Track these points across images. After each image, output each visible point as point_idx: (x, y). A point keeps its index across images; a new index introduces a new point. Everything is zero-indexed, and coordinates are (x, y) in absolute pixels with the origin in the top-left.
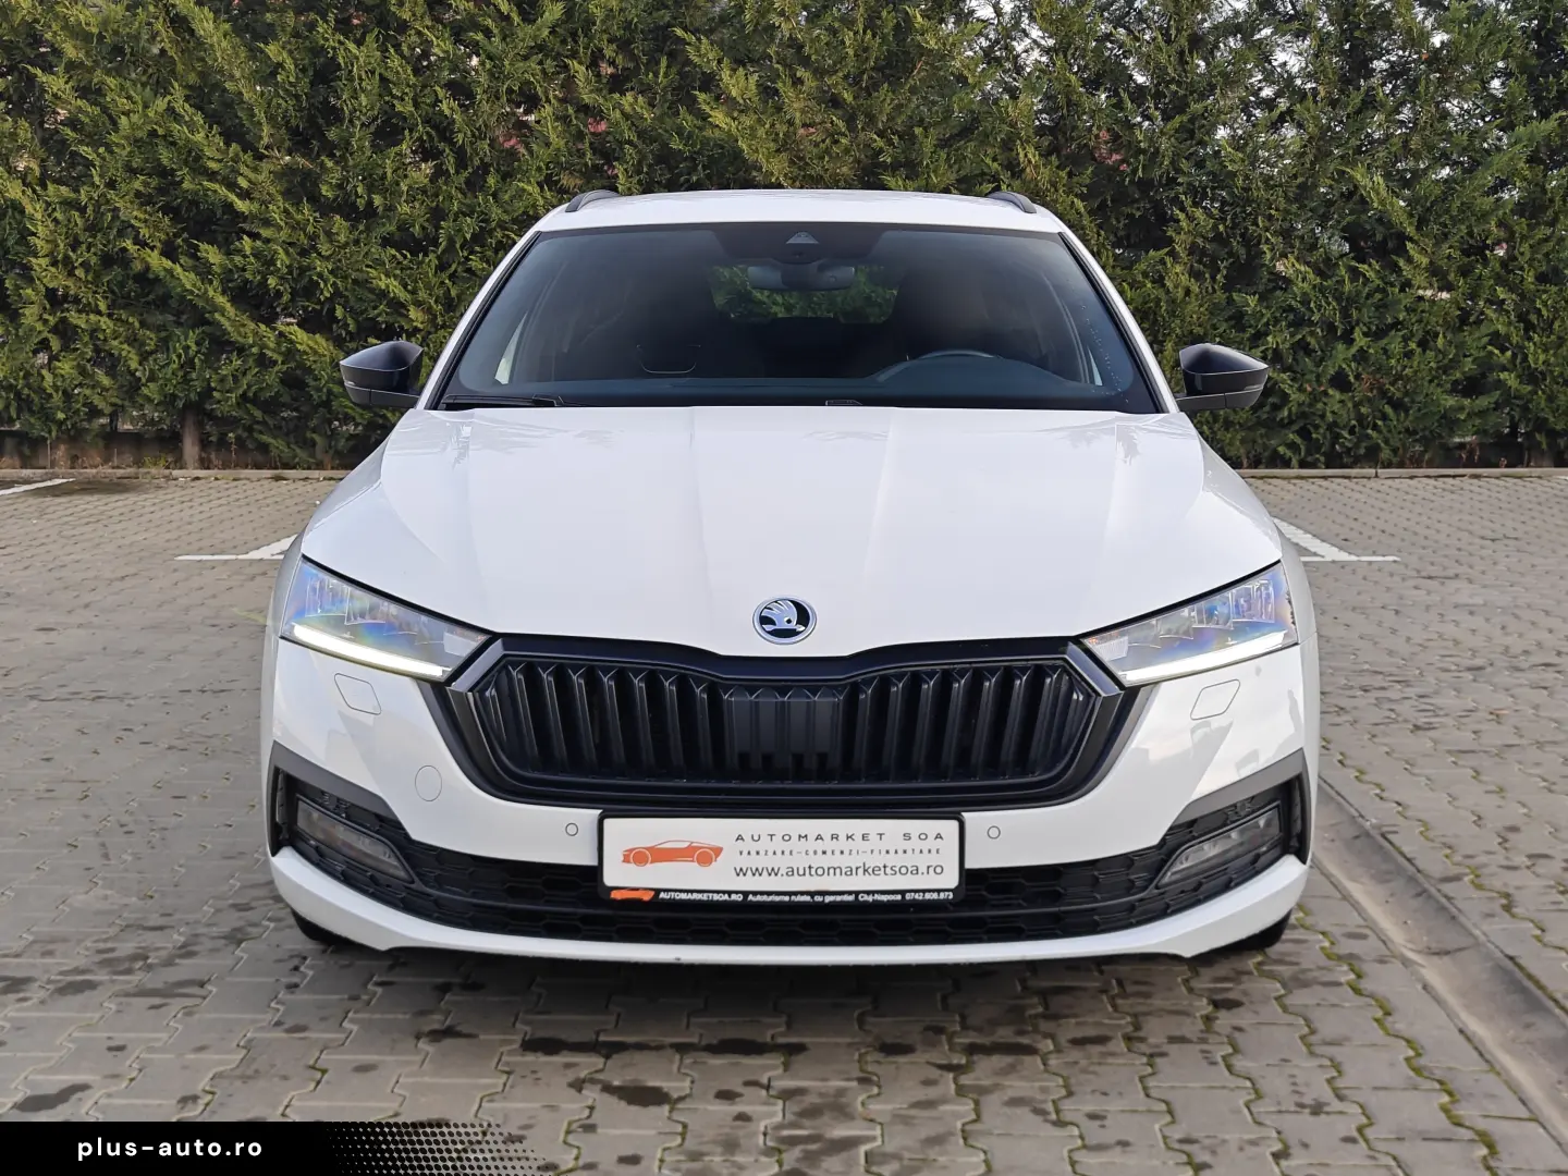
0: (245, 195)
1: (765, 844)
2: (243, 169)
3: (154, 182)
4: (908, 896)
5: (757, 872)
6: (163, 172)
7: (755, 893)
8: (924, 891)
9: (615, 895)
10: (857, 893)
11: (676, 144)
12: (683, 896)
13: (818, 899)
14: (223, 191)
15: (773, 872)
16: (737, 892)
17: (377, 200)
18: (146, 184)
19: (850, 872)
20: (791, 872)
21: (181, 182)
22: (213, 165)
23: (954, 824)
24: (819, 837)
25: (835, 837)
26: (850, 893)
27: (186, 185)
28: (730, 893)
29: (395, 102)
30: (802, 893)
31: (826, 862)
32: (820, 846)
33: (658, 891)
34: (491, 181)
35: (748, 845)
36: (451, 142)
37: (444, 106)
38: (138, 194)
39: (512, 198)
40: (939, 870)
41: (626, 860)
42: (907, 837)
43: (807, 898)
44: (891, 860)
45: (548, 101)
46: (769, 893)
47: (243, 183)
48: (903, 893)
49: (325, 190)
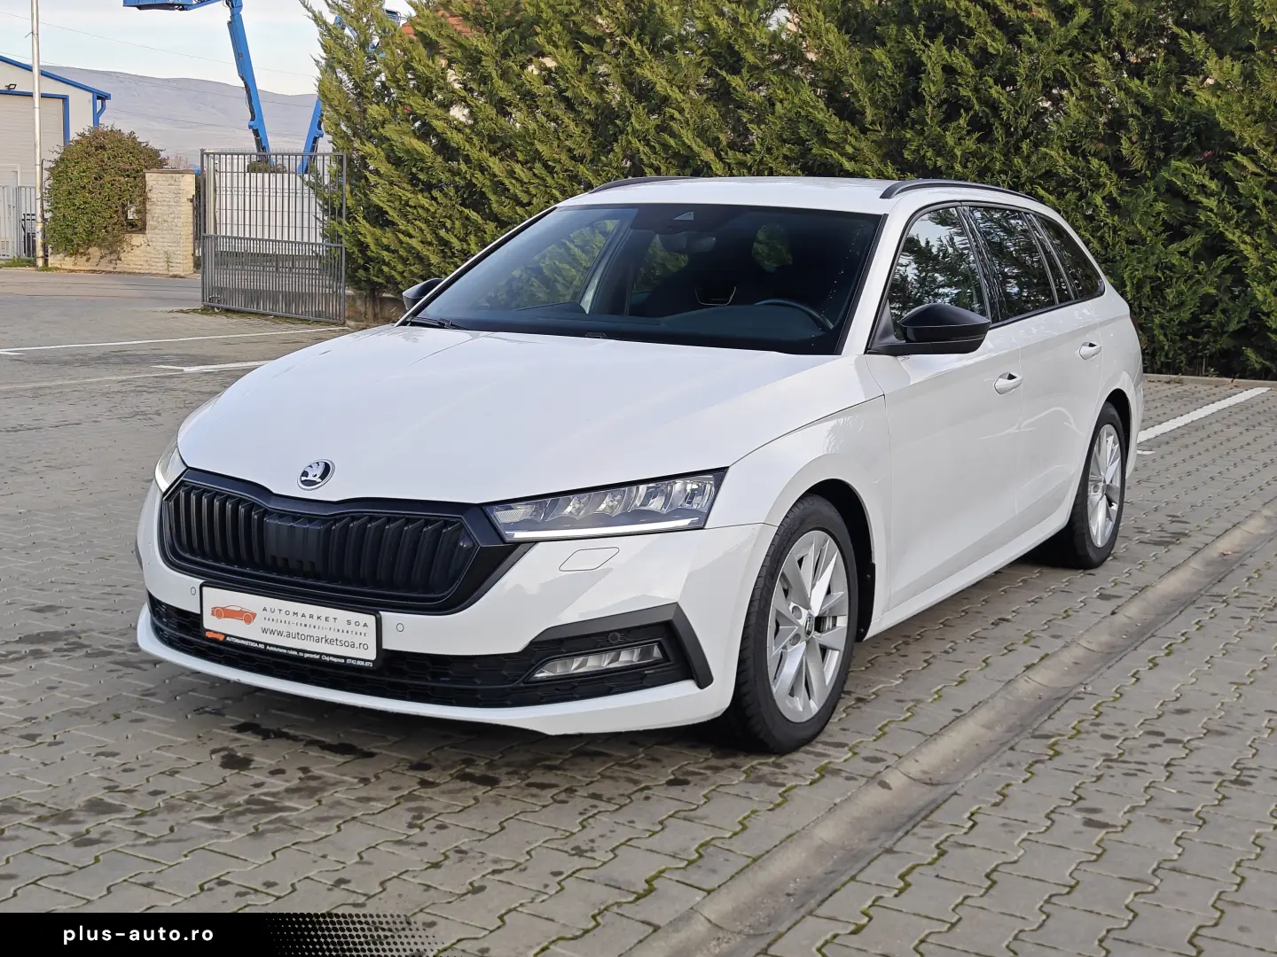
0: (851, 158)
2: (850, 138)
3: (796, 148)
4: (349, 661)
5: (272, 632)
6: (800, 141)
7: (271, 645)
8: (357, 659)
9: (208, 635)
10: (321, 654)
11: (1169, 117)
12: (237, 641)
13: (301, 654)
14: (836, 155)
15: (280, 634)
16: (261, 643)
17: (940, 162)
18: (789, 149)
20: (289, 635)
21: (811, 149)
22: (831, 137)
25: (311, 616)
26: (317, 653)
27: (813, 151)
28: (258, 643)
29: (960, 88)
30: (293, 649)
31: (306, 631)
32: (304, 621)
33: (226, 635)
34: (1025, 146)
36: (999, 117)
37: (993, 91)
38: (785, 157)
39: (1039, 160)
40: (365, 647)
42: (349, 622)
43: (295, 653)
44: (340, 636)
45: (1075, 85)
46: (277, 646)
47: (849, 150)
48: (345, 658)
49: (907, 155)
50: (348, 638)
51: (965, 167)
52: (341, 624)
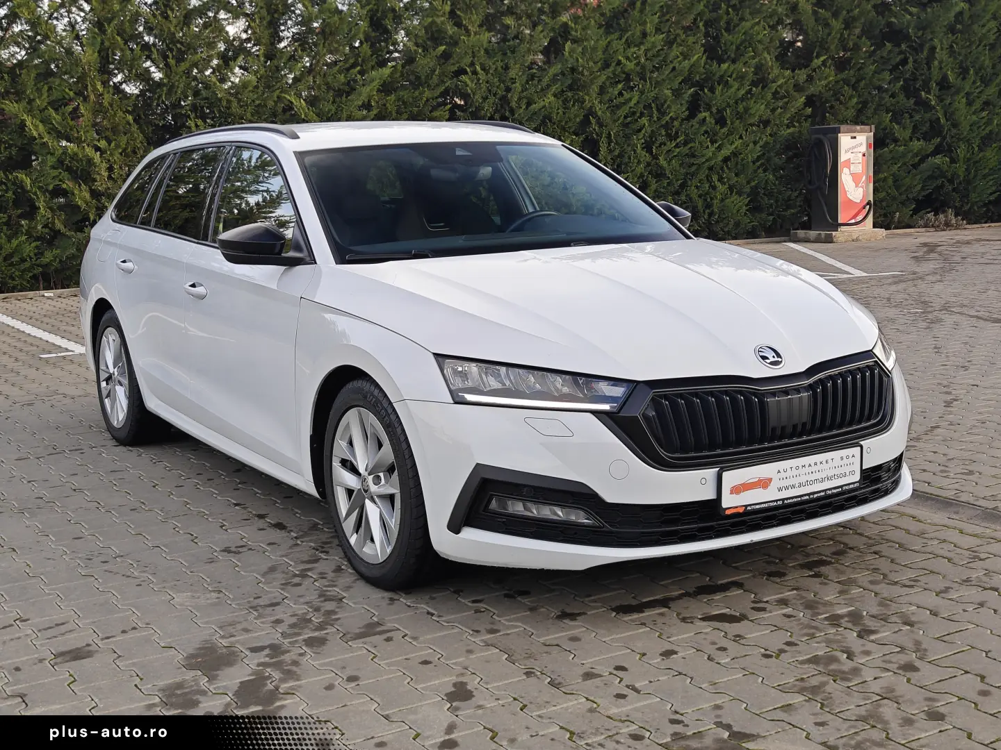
1: (789, 473)
5: (787, 488)
7: (787, 499)
10: (825, 491)
12: (758, 507)
13: (811, 496)
15: (793, 487)
16: (779, 500)
19: (822, 480)
23: (859, 448)
24: (810, 465)
28: (777, 501)
30: (805, 495)
31: (813, 477)
32: (810, 470)
33: (746, 506)
35: (783, 475)
41: (732, 493)
43: (807, 497)
46: (792, 498)
50: (841, 471)
52: (837, 462)
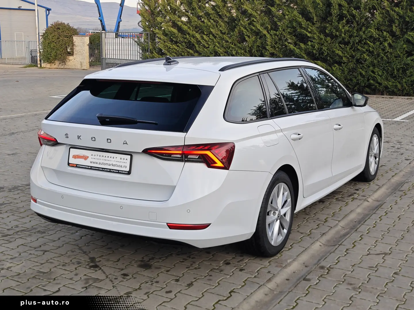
51: (345, 35)
